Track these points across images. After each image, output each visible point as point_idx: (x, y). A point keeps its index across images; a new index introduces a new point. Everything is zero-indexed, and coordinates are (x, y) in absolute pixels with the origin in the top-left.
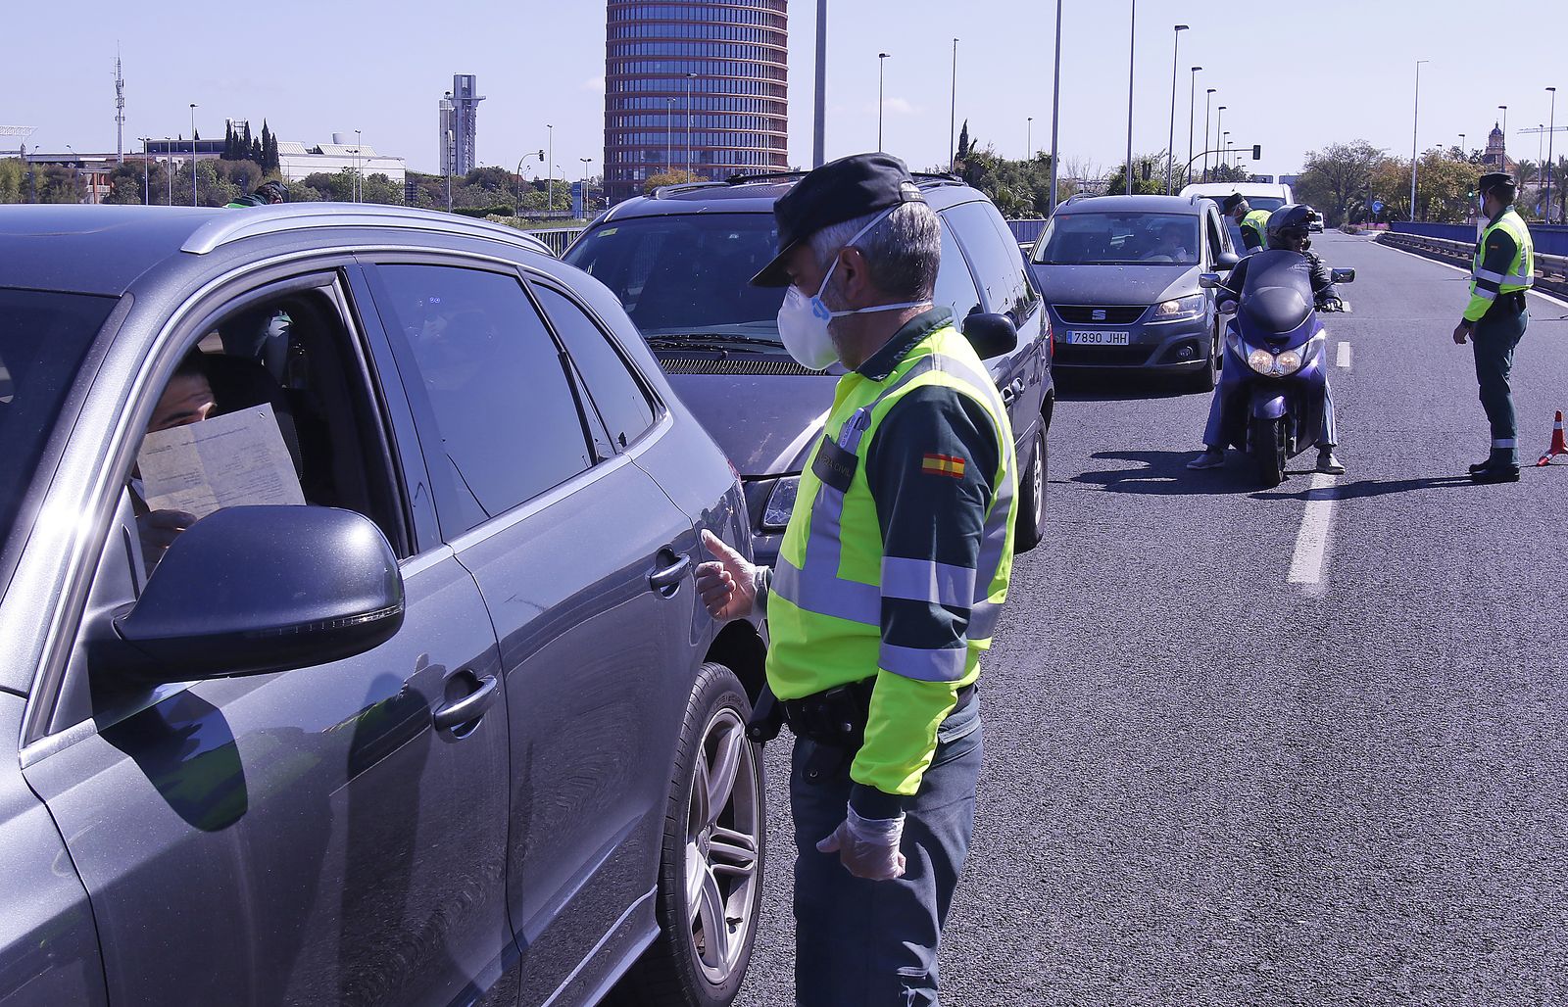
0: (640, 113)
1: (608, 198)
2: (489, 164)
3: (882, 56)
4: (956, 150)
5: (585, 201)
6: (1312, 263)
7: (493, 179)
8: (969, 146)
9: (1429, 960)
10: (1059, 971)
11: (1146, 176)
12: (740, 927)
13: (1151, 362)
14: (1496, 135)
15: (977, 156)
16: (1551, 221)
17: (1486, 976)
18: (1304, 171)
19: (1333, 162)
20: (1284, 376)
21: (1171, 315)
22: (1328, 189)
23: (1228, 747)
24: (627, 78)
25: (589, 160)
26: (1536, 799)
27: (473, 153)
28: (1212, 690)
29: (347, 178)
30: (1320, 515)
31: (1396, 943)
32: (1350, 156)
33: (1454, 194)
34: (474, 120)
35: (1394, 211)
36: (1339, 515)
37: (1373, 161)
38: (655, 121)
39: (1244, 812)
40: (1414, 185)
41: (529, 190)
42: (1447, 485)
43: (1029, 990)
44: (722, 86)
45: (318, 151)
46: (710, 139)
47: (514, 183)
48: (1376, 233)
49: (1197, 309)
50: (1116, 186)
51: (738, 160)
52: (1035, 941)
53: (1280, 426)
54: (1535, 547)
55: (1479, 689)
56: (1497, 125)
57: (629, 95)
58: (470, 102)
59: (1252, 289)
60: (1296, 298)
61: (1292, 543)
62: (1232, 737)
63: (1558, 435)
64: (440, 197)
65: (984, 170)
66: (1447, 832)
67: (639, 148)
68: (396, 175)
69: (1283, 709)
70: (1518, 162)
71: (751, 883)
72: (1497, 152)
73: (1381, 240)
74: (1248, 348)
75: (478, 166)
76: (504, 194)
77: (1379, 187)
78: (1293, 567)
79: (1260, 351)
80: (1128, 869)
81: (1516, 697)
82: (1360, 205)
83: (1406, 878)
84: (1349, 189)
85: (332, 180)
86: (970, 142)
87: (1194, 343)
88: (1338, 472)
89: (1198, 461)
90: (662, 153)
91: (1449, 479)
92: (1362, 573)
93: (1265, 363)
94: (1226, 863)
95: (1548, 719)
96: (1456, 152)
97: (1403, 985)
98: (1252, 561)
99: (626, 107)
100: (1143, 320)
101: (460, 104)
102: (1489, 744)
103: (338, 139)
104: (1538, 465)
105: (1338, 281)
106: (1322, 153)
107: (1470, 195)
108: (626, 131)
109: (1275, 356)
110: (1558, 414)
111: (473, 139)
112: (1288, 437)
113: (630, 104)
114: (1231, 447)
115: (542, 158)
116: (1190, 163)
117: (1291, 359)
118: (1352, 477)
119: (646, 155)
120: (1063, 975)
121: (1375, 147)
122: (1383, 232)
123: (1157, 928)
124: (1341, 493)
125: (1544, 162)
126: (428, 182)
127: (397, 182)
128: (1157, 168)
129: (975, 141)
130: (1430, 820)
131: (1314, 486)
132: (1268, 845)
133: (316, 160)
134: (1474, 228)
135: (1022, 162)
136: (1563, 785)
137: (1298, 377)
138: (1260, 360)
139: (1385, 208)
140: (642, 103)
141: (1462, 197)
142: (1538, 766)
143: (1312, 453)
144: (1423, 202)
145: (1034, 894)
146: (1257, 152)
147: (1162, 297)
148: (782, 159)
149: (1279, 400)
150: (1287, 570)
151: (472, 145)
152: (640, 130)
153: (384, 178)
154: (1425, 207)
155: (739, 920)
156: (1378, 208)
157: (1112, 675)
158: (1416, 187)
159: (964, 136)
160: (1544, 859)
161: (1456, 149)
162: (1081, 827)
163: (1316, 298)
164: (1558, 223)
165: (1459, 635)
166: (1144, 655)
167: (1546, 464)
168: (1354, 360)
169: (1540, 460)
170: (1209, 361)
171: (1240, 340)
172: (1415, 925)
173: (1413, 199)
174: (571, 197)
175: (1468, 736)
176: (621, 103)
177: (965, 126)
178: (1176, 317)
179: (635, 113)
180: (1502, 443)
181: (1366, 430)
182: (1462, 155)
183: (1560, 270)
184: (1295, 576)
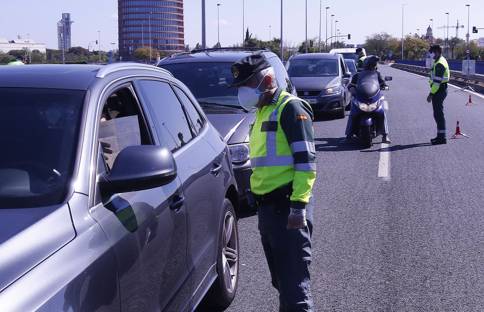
0: (131, 26)
1: (121, 57)
2: (77, 46)
3: (218, 5)
4: (245, 38)
5: (113, 58)
6: (378, 74)
7: (78, 51)
8: (249, 36)
9: (434, 279)
10: (327, 287)
11: (311, 46)
12: (234, 277)
13: (324, 109)
14: (429, 29)
15: (252, 40)
16: (449, 59)
17: (451, 281)
18: (365, 43)
19: (375, 40)
20: (371, 112)
21: (330, 93)
22: (373, 49)
23: (367, 225)
24: (126, 14)
25: (114, 44)
26: (461, 235)
27: (70, 42)
28: (359, 209)
29: (24, 51)
30: (385, 156)
31: (424, 275)
32: (380, 37)
33: (416, 50)
34: (70, 29)
35: (397, 56)
36: (391, 156)
37: (388, 39)
38: (137, 29)
39: (375, 242)
40: (403, 47)
41: (91, 55)
42: (424, 146)
43: (320, 292)
44: (160, 16)
45: (13, 42)
46: (156, 35)
47: (86, 52)
48: (390, 64)
49: (338, 91)
50: (302, 50)
51: (167, 42)
52: (319, 280)
53: (371, 128)
54: (453, 163)
55: (441, 205)
56: (429, 26)
57: (127, 20)
58: (68, 23)
59: (360, 84)
60: (374, 86)
61: (378, 165)
62: (367, 222)
63: (458, 129)
64: (59, 58)
65: (255, 45)
66: (436, 245)
67: (131, 39)
68: (43, 50)
69: (382, 214)
70: (437, 39)
71: (236, 264)
72: (430, 35)
73: (392, 66)
74: (359, 103)
75: (72, 46)
76: (83, 56)
77: (391, 48)
78: (379, 172)
79: (363, 104)
80: (343, 259)
81: (452, 207)
82: (385, 54)
83: (425, 258)
84: (381, 49)
85: (19, 52)
86: (250, 35)
87: (338, 102)
88: (389, 143)
89: (344, 140)
90: (140, 40)
91: (424, 144)
92: (401, 173)
93: (365, 108)
94: (372, 256)
95: (462, 213)
96: (416, 35)
97: (427, 285)
98: (366, 171)
99: (126, 24)
100: (321, 95)
101: (65, 24)
102: (445, 221)
103: (20, 37)
104: (452, 139)
105: (387, 80)
106: (371, 37)
107: (422, 50)
108: (126, 33)
109: (368, 105)
110: (458, 122)
111: (70, 36)
112: (373, 131)
113: (127, 23)
114: (355, 136)
115: (97, 43)
116: (326, 41)
117: (373, 106)
118: (394, 144)
119: (134, 42)
120: (329, 288)
121: (389, 34)
122: (393, 64)
123: (354, 274)
124: (391, 149)
125: (445, 39)
126: (54, 52)
127: (43, 53)
128: (315, 43)
129: (251, 34)
130: (430, 242)
131: (382, 147)
132: (384, 251)
133: (12, 45)
134: (425, 62)
135: (268, 42)
136: (468, 231)
137: (376, 112)
138: (363, 107)
139: (394, 55)
140: (132, 23)
141: (419, 51)
142: (460, 226)
143: (381, 136)
144: (406, 53)
145: (316, 267)
146: (349, 37)
147: (327, 87)
148: (182, 42)
149: (370, 120)
150: (377, 173)
151: (70, 39)
152: (131, 32)
153: (38, 51)
154: (407, 54)
155: (234, 275)
156: (391, 55)
157: (328, 206)
158: (404, 48)
159: (247, 33)
160: (464, 251)
161: (416, 34)
162: (326, 249)
163: (380, 86)
164: (451, 59)
165: (433, 190)
166: (337, 200)
167: (455, 138)
168: (389, 107)
169: (452, 137)
170: (343, 108)
171: (356, 100)
172: (429, 270)
173: (403, 52)
174: (107, 57)
175: (439, 219)
176: (124, 23)
177: (248, 29)
178: (332, 94)
179: (129, 26)
180: (441, 132)
181: (396, 129)
182: (418, 36)
183: (454, 75)
184: (380, 174)
